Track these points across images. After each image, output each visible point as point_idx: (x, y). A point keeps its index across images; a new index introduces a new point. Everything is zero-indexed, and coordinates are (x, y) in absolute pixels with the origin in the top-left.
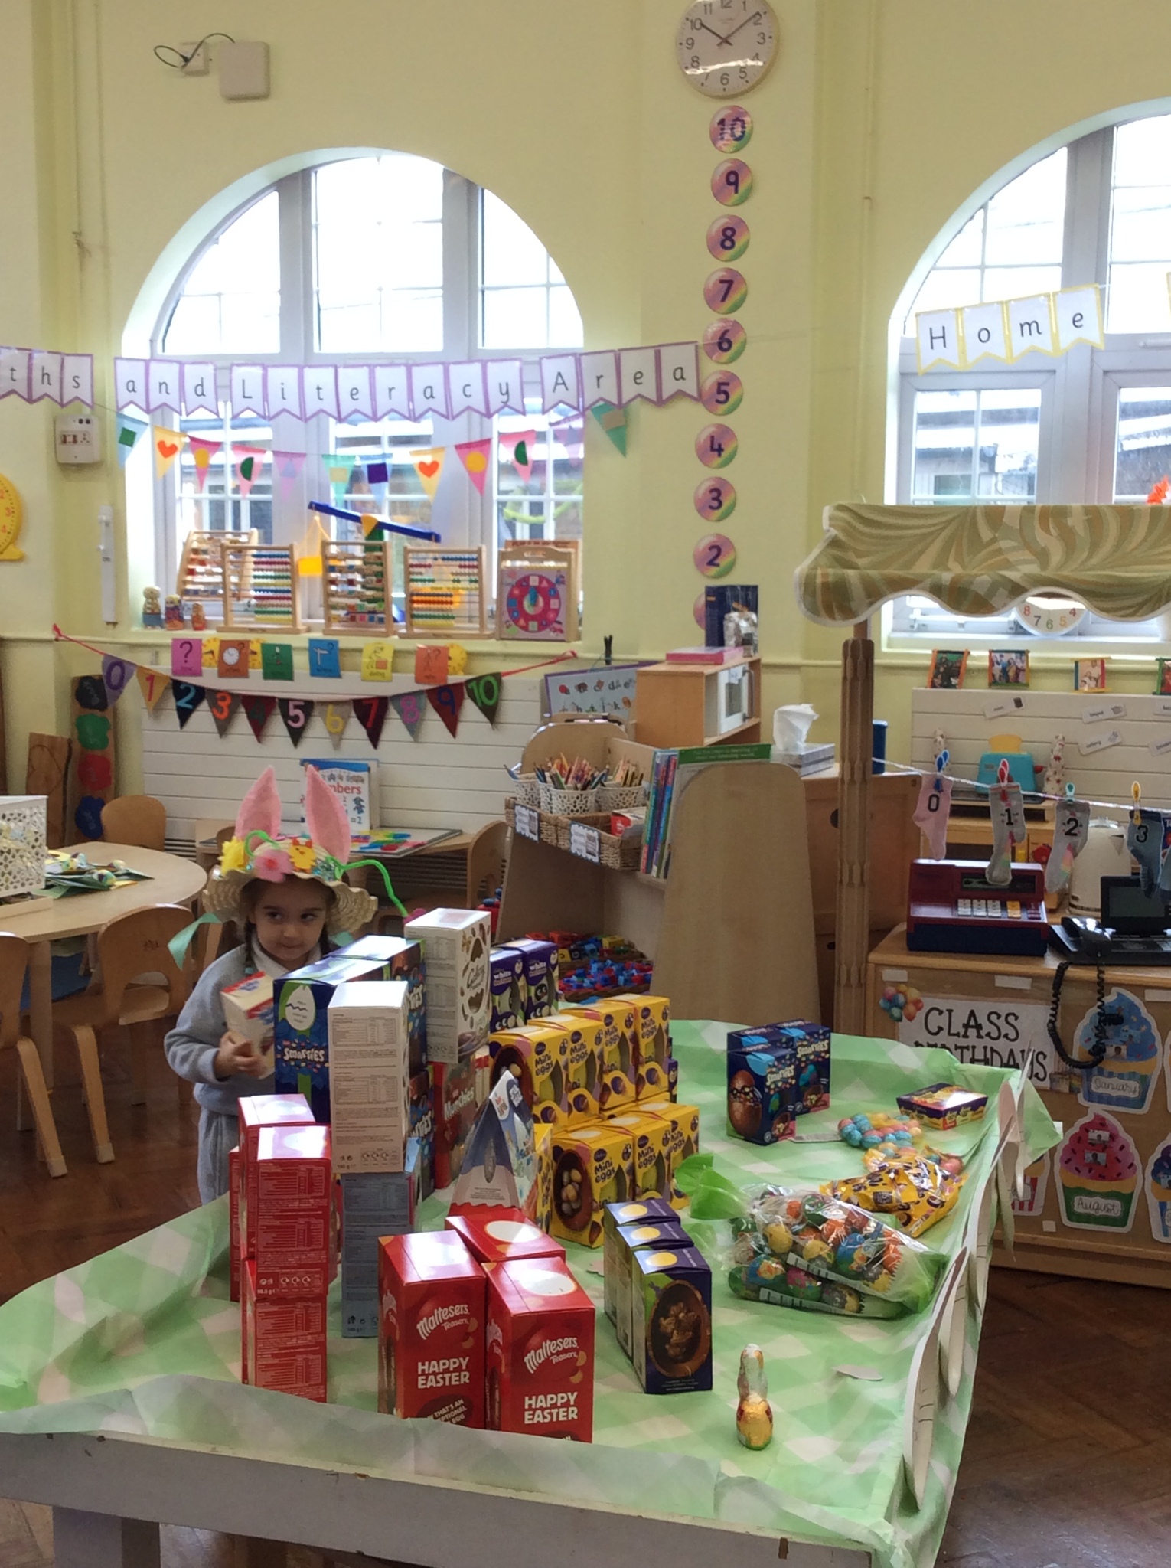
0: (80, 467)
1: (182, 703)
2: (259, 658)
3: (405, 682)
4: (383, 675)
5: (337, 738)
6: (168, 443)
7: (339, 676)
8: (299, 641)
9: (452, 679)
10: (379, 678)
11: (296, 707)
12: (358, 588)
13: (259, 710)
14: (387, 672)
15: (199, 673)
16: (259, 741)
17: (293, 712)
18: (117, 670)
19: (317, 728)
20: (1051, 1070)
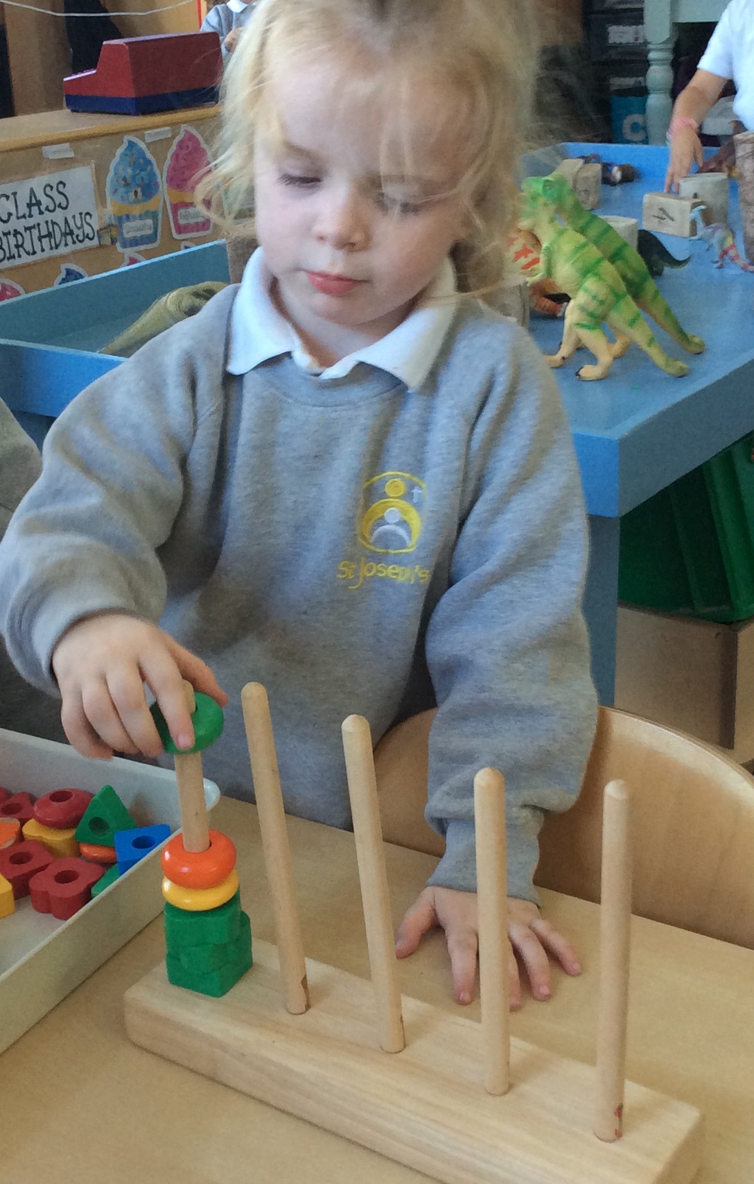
20: (96, 228)
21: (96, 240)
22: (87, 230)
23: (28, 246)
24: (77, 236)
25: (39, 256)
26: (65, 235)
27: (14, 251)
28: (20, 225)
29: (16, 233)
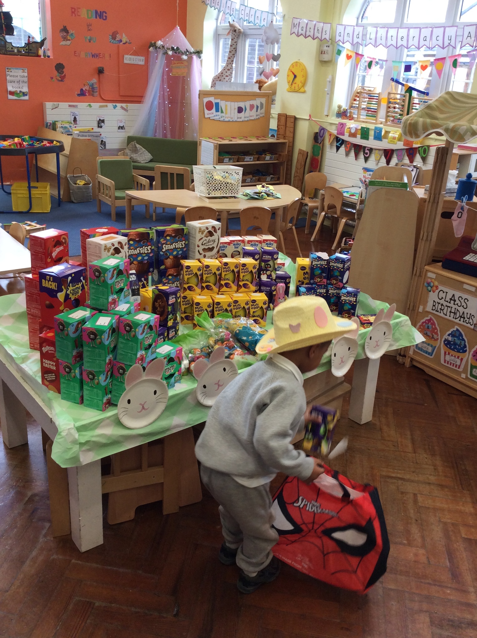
0: (325, 62)
1: (338, 144)
2: (360, 131)
3: (400, 145)
4: (394, 142)
5: (378, 161)
6: (349, 55)
7: (381, 141)
8: (372, 127)
9: (415, 146)
10: (392, 142)
11: (367, 150)
12: (396, 110)
13: (358, 149)
14: (396, 141)
15: (343, 135)
16: (356, 160)
17: (366, 151)
18: (322, 131)
19: (373, 158)
20: (475, 322)
21: (473, 326)
22: (471, 321)
23: (445, 311)
24: (466, 320)
25: (447, 317)
26: (461, 317)
27: (439, 310)
28: (445, 304)
29: (442, 305)
